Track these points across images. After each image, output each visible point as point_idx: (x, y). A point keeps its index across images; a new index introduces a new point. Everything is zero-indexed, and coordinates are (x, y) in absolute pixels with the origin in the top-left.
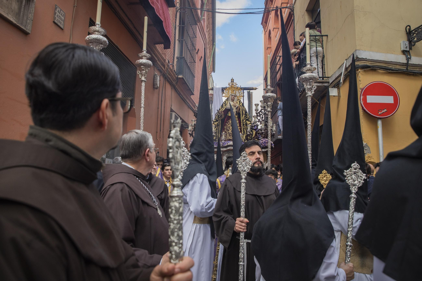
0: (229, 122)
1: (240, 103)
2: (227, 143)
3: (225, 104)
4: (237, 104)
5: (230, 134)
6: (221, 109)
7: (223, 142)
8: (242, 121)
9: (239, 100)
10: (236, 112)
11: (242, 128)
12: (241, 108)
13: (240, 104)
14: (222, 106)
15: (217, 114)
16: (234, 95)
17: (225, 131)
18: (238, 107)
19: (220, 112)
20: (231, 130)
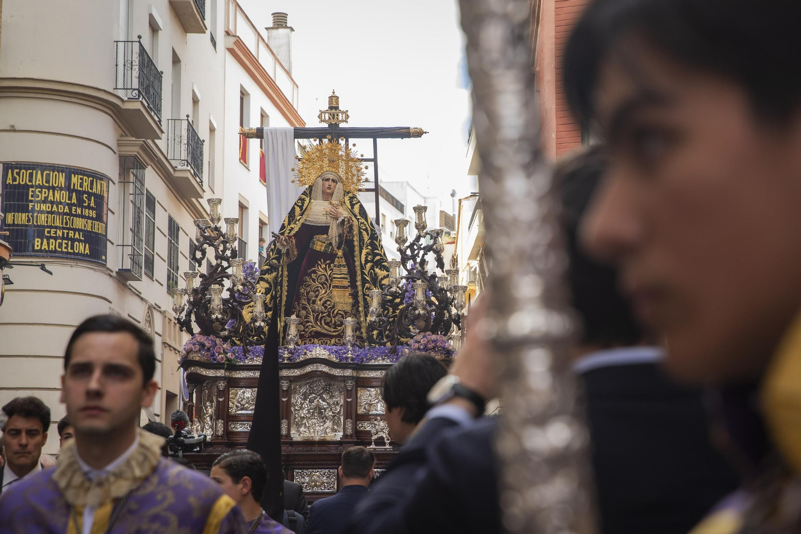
0: (314, 272)
1: (353, 205)
2: (306, 353)
3: (301, 207)
4: (341, 210)
5: (318, 316)
6: (289, 228)
7: (292, 346)
8: (358, 269)
9: (351, 195)
10: (340, 236)
11: (360, 293)
12: (355, 223)
13: (352, 208)
14: (292, 215)
15: (275, 245)
16: (331, 178)
17: (301, 305)
18: (346, 219)
19: (282, 239)
20: (320, 300)
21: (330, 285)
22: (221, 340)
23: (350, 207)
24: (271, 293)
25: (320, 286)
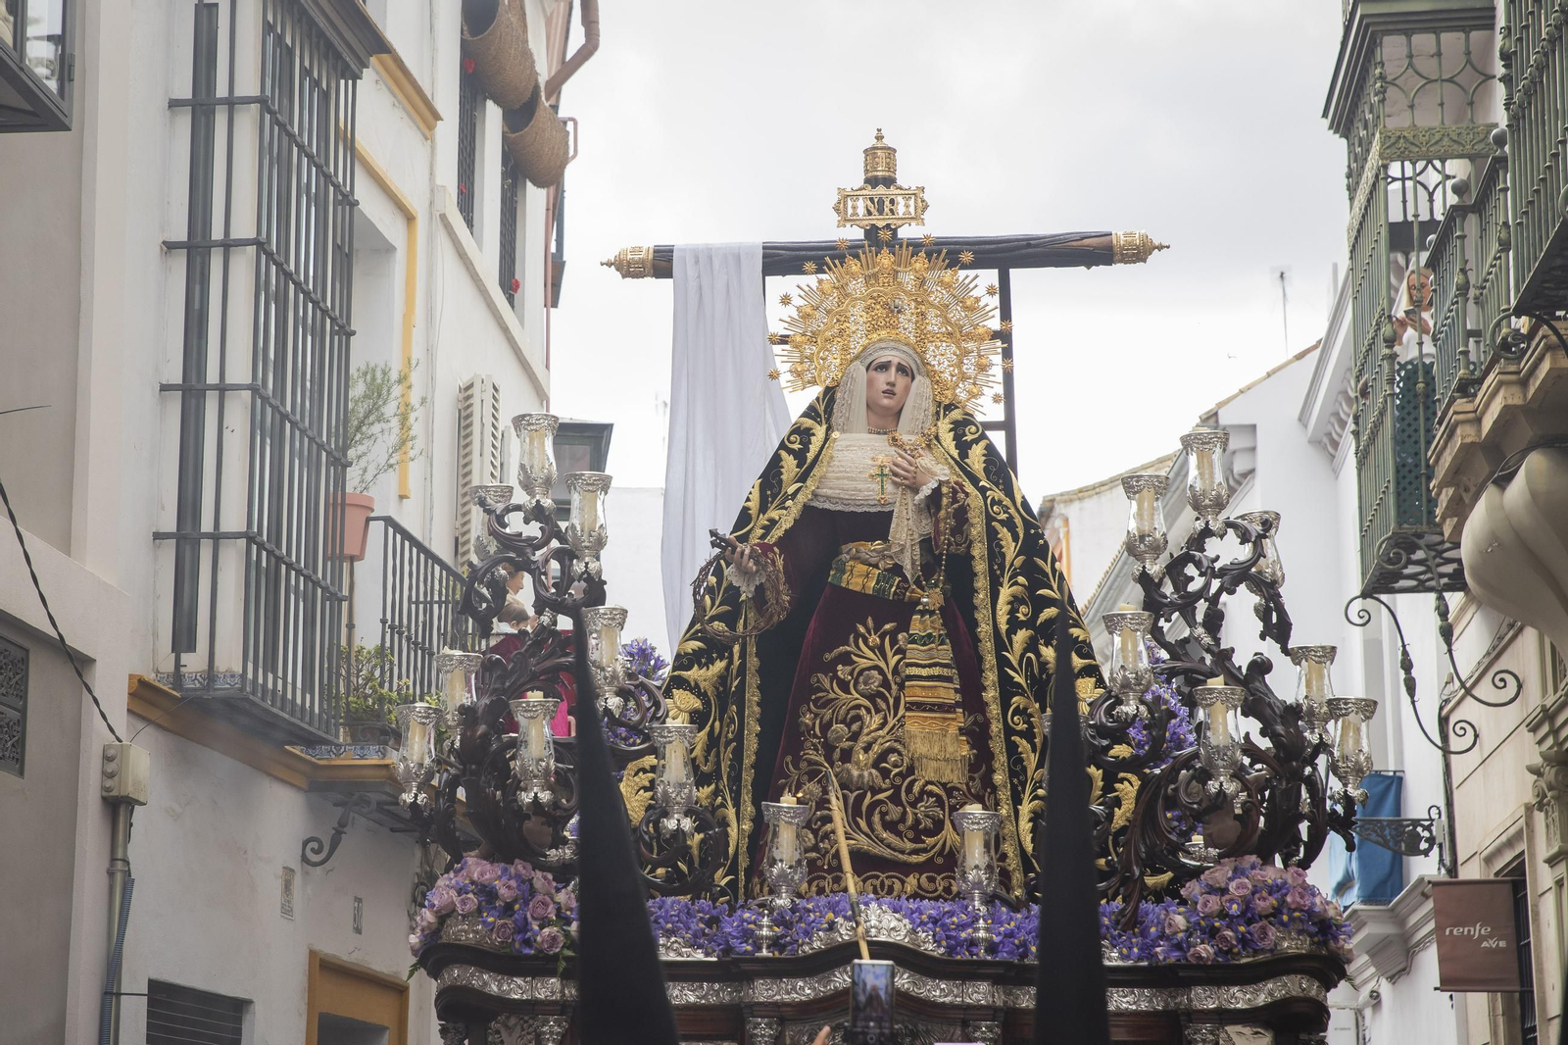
0: (846, 659)
1: (964, 448)
2: (832, 927)
3: (800, 456)
4: (926, 461)
5: (860, 799)
6: (763, 520)
7: (783, 901)
8: (987, 646)
9: (956, 415)
10: (926, 544)
11: (996, 727)
12: (975, 500)
13: (964, 455)
14: (771, 478)
15: (718, 573)
16: (896, 361)
17: (803, 765)
18: (945, 490)
19: (742, 553)
20: (867, 749)
21: (897, 700)
22: (550, 876)
23: (955, 453)
24: (707, 728)
25: (867, 703)
